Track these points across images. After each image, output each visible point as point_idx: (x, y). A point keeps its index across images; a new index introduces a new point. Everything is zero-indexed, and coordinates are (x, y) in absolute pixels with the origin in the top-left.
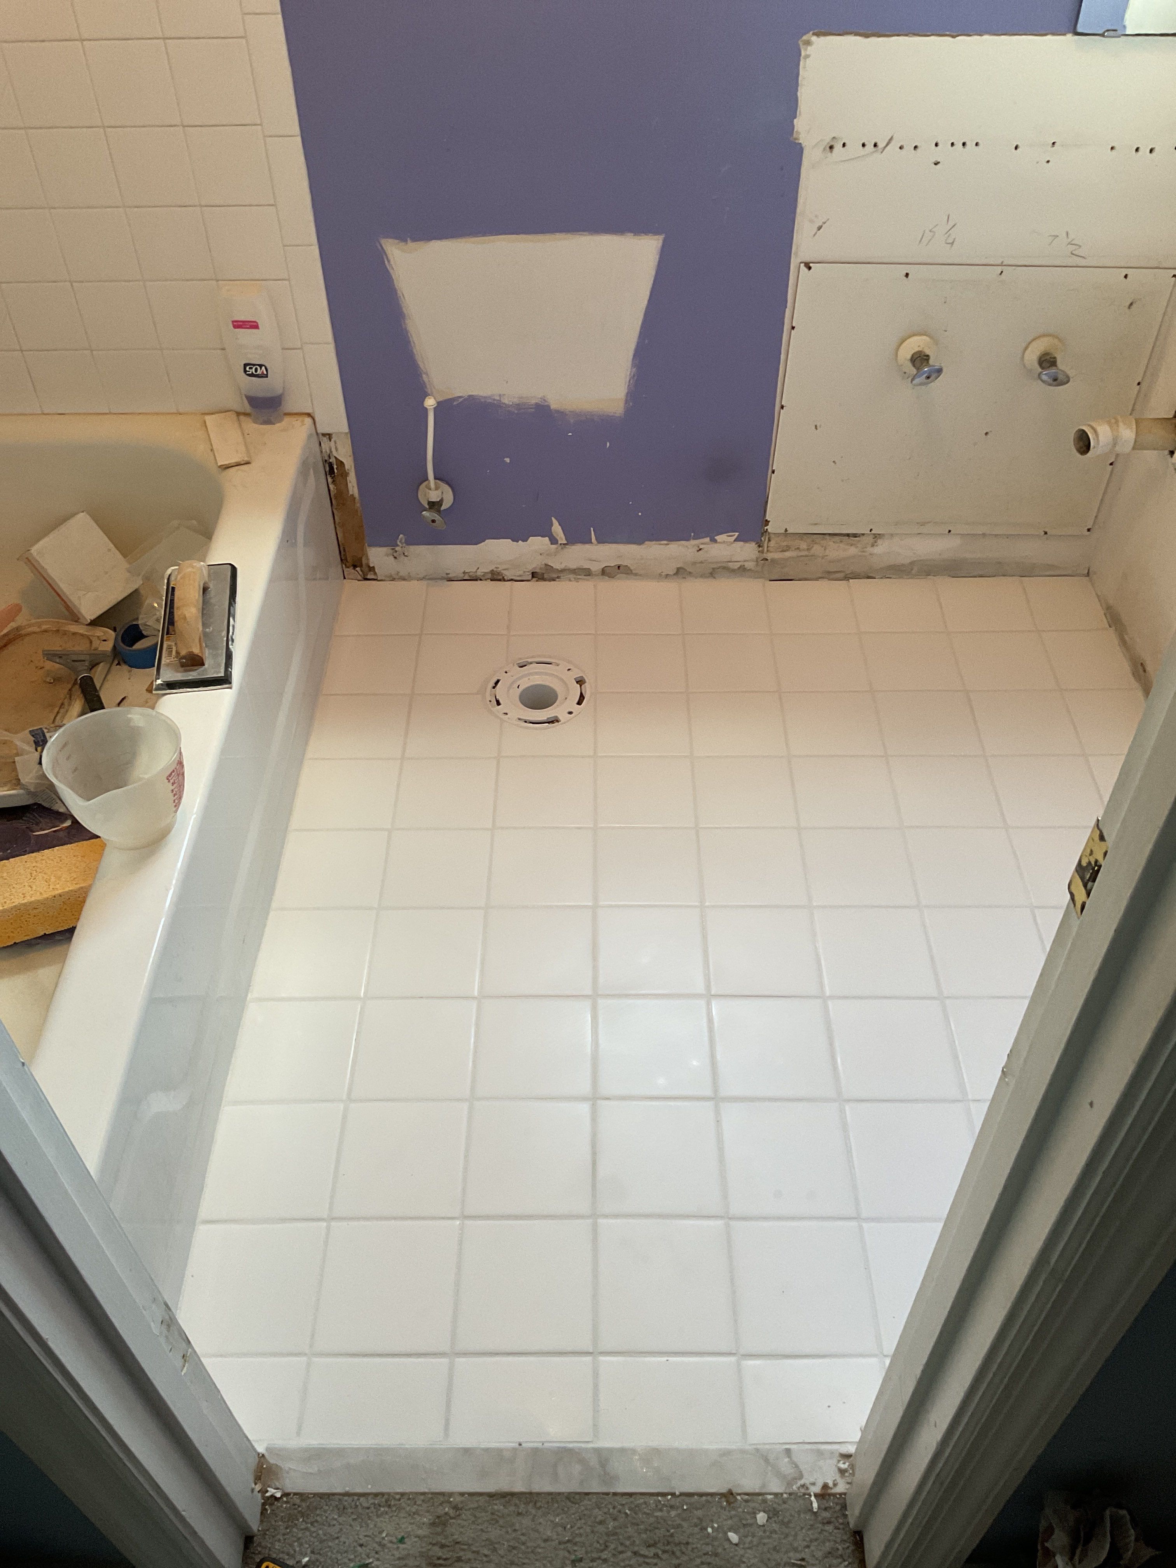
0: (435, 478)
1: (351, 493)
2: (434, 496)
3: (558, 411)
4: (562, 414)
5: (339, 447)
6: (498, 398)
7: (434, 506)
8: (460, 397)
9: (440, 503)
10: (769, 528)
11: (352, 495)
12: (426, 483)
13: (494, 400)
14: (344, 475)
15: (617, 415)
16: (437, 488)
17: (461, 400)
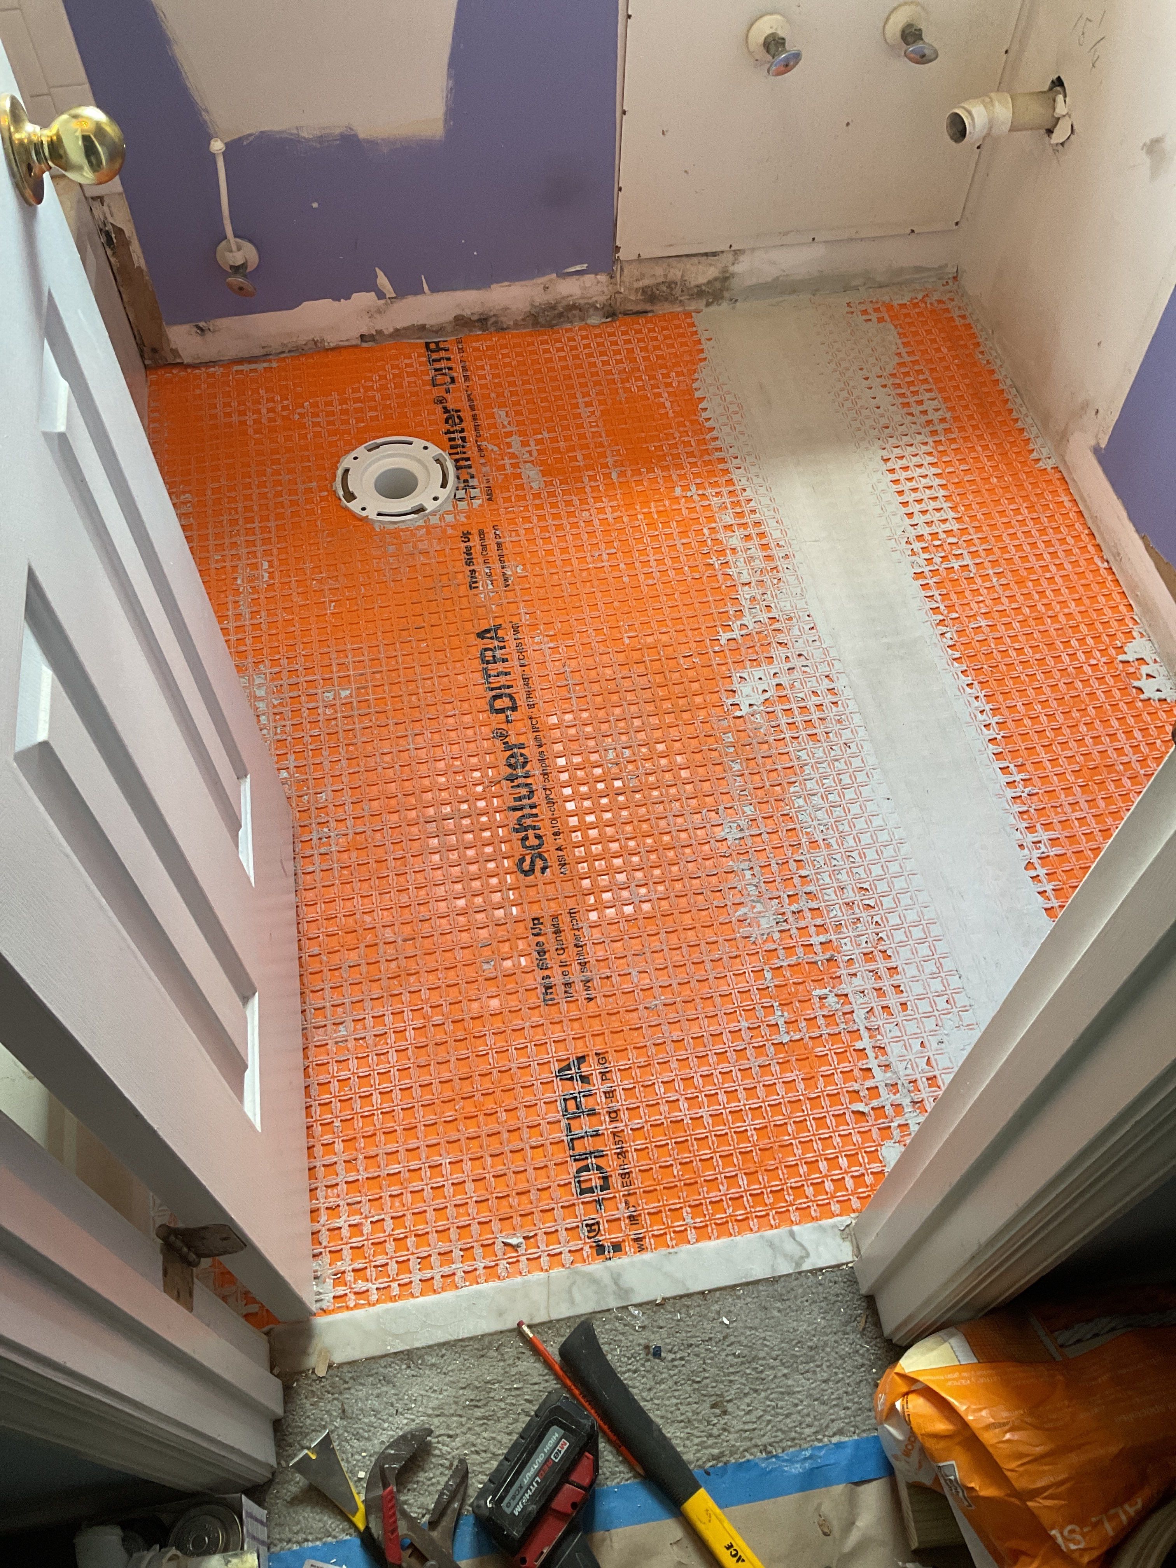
0: (236, 236)
1: (136, 264)
2: (237, 258)
3: (368, 141)
4: (373, 143)
5: (114, 210)
6: (295, 131)
7: (237, 269)
8: (250, 135)
9: (244, 266)
10: (621, 255)
11: (139, 268)
12: (224, 243)
13: (292, 134)
14: (127, 244)
15: (438, 138)
16: (239, 249)
17: (251, 138)
